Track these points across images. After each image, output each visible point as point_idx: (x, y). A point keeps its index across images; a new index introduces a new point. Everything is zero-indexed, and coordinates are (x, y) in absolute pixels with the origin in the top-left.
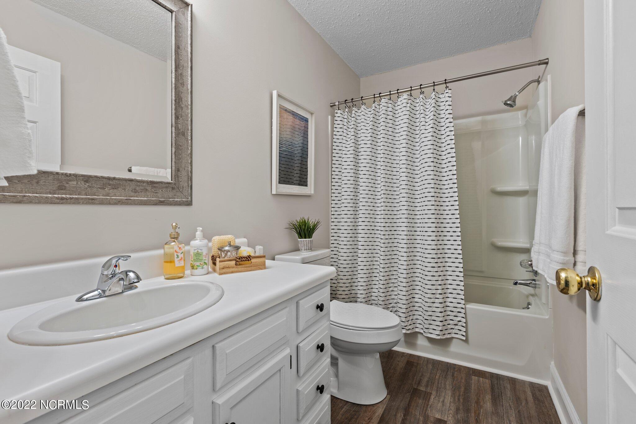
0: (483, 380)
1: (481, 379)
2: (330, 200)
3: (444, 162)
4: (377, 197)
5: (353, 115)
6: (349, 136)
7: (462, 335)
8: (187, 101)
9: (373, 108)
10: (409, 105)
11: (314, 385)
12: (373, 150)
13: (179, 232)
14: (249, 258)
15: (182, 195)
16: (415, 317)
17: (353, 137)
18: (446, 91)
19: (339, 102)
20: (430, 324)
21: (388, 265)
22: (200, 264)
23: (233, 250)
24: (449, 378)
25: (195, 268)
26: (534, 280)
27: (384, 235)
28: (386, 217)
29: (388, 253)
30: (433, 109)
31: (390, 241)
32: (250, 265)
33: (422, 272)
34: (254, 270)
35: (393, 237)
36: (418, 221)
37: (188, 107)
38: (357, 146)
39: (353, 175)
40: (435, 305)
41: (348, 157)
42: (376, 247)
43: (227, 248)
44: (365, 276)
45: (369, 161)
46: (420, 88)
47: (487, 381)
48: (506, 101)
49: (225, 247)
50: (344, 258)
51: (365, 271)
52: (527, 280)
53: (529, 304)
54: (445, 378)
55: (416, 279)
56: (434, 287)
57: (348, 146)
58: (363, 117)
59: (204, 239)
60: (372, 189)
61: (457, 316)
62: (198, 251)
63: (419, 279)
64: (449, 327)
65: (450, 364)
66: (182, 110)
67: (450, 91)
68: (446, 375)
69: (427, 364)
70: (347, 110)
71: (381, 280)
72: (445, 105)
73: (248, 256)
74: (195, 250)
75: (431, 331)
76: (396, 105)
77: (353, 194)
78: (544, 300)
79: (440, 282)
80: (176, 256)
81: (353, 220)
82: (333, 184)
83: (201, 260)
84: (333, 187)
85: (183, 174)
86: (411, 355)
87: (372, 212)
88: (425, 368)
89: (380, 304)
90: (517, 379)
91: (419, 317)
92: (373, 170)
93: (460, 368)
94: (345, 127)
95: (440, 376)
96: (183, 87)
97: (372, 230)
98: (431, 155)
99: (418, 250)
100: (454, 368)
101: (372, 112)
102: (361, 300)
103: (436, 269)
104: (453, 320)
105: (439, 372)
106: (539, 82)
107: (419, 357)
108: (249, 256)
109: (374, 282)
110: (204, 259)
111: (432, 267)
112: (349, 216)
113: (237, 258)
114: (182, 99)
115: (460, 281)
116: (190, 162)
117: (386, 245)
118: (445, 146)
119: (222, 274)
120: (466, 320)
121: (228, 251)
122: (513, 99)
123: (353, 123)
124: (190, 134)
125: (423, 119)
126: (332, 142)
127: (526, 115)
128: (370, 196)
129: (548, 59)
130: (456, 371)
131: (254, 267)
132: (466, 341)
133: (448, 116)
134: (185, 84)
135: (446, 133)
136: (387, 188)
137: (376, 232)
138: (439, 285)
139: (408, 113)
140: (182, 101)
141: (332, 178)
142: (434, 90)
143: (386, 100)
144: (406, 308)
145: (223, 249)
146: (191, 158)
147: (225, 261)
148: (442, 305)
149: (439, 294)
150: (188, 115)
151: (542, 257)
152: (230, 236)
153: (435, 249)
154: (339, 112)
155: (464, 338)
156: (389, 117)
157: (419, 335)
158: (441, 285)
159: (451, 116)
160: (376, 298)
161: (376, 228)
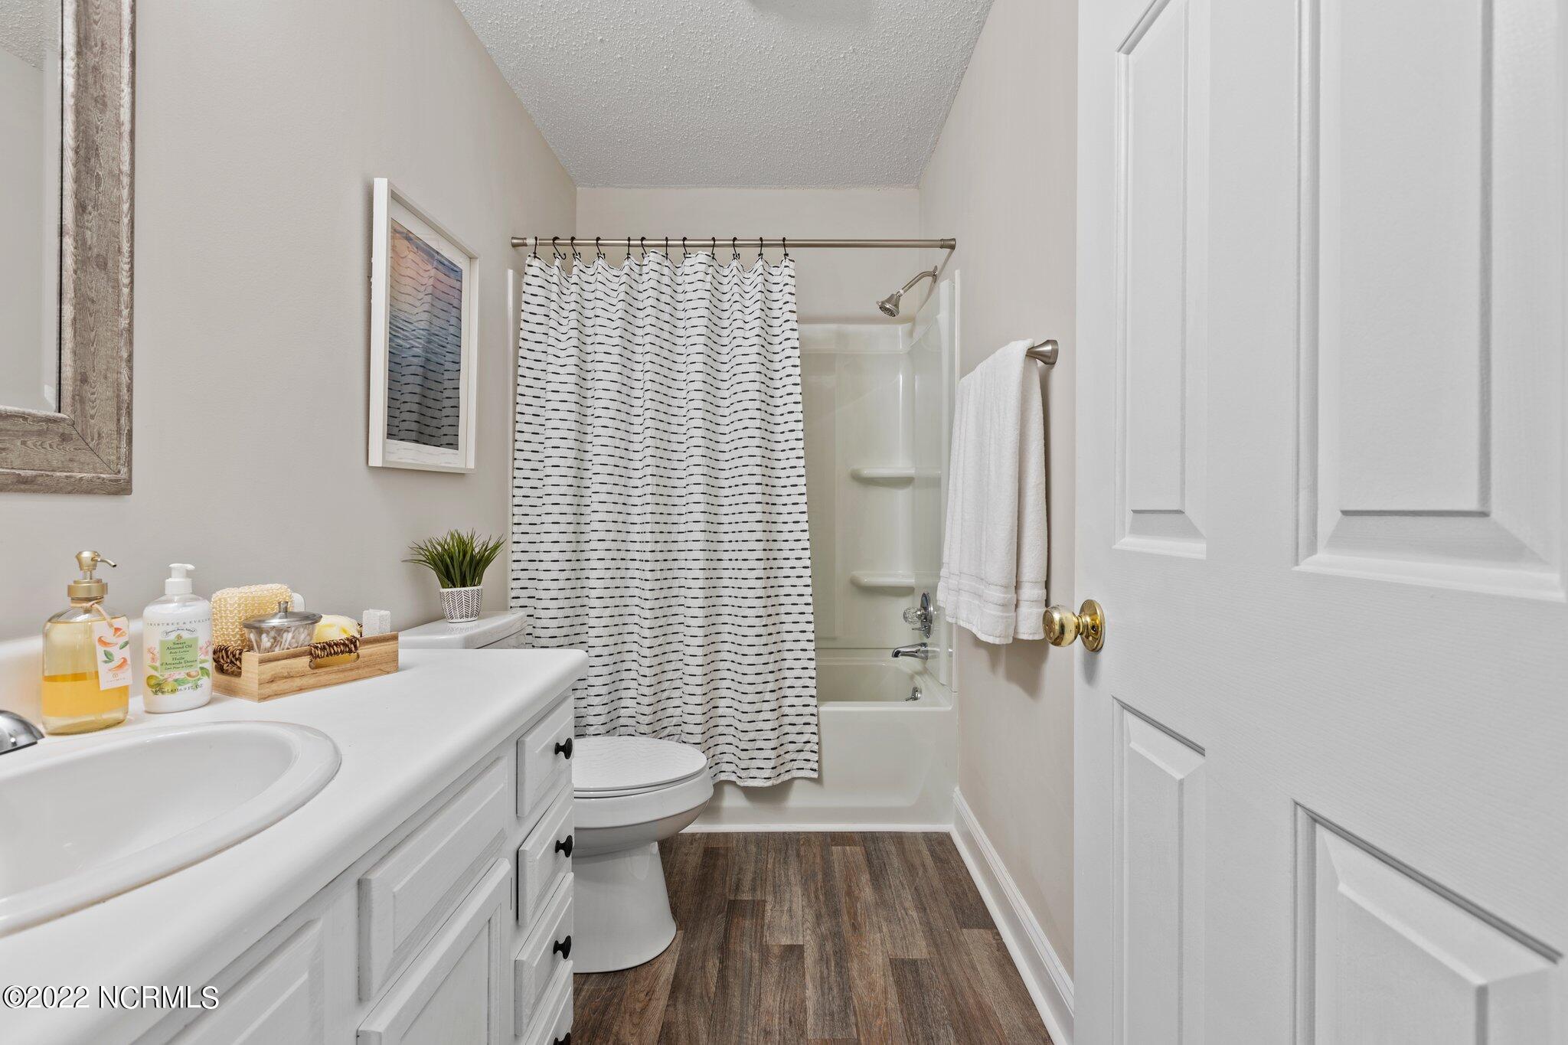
0: (851, 850)
1: (848, 848)
2: (510, 485)
3: (778, 411)
4: (633, 483)
5: (574, 279)
6: (563, 329)
7: (812, 770)
8: (117, 159)
9: (626, 270)
10: (709, 278)
11: (548, 943)
12: (626, 372)
13: (104, 581)
14: (350, 645)
15: (97, 460)
16: (719, 749)
17: (574, 333)
18: (784, 264)
19: (536, 240)
20: (752, 759)
21: (661, 640)
22: (189, 675)
23: (297, 628)
24: (792, 862)
25: (167, 688)
26: (924, 645)
27: (652, 571)
28: (657, 528)
29: (659, 613)
30: (759, 296)
31: (666, 584)
32: (354, 664)
33: (734, 648)
34: (365, 678)
35: (669, 574)
36: (726, 538)
37: (119, 181)
38: (584, 357)
39: (574, 426)
40: (762, 716)
41: (563, 381)
42: (629, 601)
43: (276, 622)
44: (605, 670)
45: (616, 396)
46: (734, 244)
47: (858, 849)
48: (883, 303)
49: (270, 619)
50: (551, 632)
51: (606, 660)
52: (912, 646)
53: (915, 690)
54: (785, 863)
55: (722, 665)
56: (760, 678)
57: (562, 354)
58: (600, 286)
59: (196, 600)
60: (621, 463)
61: (802, 733)
62: (179, 637)
63: (728, 665)
64: (789, 757)
65: (789, 834)
66: (98, 185)
67: (791, 265)
68: (786, 857)
69: (745, 847)
70: (557, 262)
71: (646, 676)
72: (781, 291)
73: (348, 639)
74: (167, 633)
75: (753, 773)
76: (679, 272)
77: (572, 472)
78: (943, 679)
79: (771, 667)
80: (101, 657)
81: (572, 538)
82: (518, 445)
83: (190, 663)
84: (518, 455)
85: (101, 393)
86: (709, 835)
87: (621, 518)
88: (743, 854)
89: (642, 732)
90: (904, 833)
91: (726, 748)
92: (624, 416)
93: (808, 835)
94: (553, 306)
95: (774, 863)
96: (102, 112)
97: (620, 560)
98: (756, 395)
99: (726, 600)
100: (798, 840)
101: (624, 278)
102: (596, 729)
103: (763, 640)
104: (795, 743)
105: (772, 854)
106: (934, 276)
107: (726, 835)
108: (353, 641)
109: (624, 684)
110: (203, 657)
111: (756, 636)
112: (563, 528)
113: (316, 647)
114: (97, 149)
115: (808, 659)
116: (125, 355)
117: (656, 594)
118: (781, 379)
119: (269, 696)
120: (820, 739)
121: (280, 631)
122: (895, 300)
123: (574, 297)
124: (127, 267)
125: (738, 315)
126: (517, 338)
127: (911, 334)
128: (617, 480)
129: (954, 240)
130: (803, 845)
131: (367, 670)
132: (818, 781)
133: (788, 316)
134: (109, 103)
135: (783, 350)
136: (659, 462)
137: (631, 564)
138: (770, 672)
139: (707, 295)
140: (97, 155)
141: (514, 431)
142: (761, 254)
143: (659, 259)
144: (702, 731)
145: (264, 625)
146: (131, 343)
147: (279, 660)
148: (775, 714)
149: (770, 691)
150: (119, 205)
151: (965, 598)
152: (275, 586)
153: (762, 597)
154: (536, 263)
155: (815, 775)
156: (663, 298)
157: (727, 789)
158: (773, 672)
159: (794, 317)
160: (632, 722)
161: (630, 555)
